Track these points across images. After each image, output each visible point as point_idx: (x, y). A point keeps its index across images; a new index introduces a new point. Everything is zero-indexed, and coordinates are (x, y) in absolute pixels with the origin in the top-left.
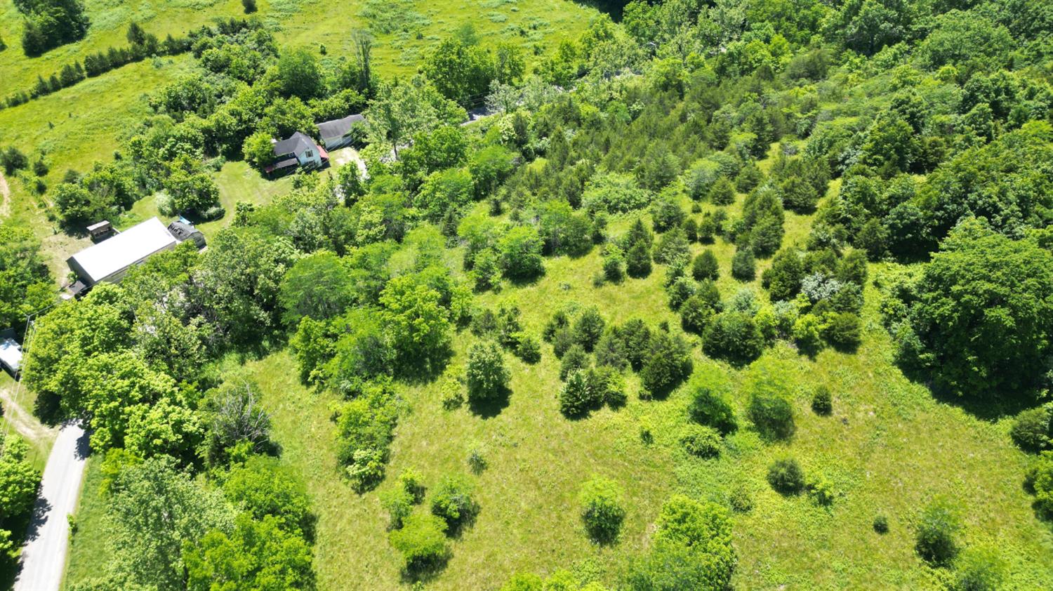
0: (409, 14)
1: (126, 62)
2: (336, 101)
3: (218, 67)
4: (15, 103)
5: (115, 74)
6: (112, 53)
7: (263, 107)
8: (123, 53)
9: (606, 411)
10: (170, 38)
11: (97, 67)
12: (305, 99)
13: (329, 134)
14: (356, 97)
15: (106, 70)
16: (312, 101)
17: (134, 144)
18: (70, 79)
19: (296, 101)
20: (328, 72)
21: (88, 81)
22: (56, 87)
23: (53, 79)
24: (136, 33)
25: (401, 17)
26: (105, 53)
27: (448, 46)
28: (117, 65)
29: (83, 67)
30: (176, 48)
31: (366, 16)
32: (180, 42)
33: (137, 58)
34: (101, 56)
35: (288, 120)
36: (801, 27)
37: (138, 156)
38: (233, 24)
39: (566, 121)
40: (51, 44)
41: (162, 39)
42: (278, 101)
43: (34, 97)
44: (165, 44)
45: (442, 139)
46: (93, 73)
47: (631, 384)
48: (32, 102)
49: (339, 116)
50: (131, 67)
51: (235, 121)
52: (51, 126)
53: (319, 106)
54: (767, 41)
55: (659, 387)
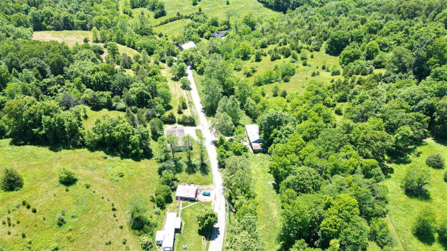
0: (236, 12)
2: (223, 27)
3: (196, 21)
4: (156, 26)
5: (174, 22)
6: (174, 18)
7: (208, 27)
8: (176, 18)
9: (278, 60)
10: (186, 15)
11: (171, 20)
13: (221, 33)
14: (226, 27)
16: (217, 27)
17: (183, 33)
18: (166, 22)
19: (214, 26)
20: (220, 22)
21: (170, 23)
22: (163, 24)
23: (163, 22)
24: (178, 14)
25: (234, 13)
27: (246, 17)
28: (175, 20)
30: (187, 17)
31: (226, 12)
33: (179, 19)
34: (172, 18)
35: (213, 30)
36: (327, 15)
37: (185, 35)
39: (272, 29)
40: (160, 16)
41: (184, 15)
42: (211, 26)
43: (159, 25)
45: (247, 30)
46: (170, 21)
47: (282, 57)
49: (222, 30)
50: (178, 21)
51: (202, 30)
52: (165, 30)
53: (219, 28)
54: (318, 17)
55: (287, 56)
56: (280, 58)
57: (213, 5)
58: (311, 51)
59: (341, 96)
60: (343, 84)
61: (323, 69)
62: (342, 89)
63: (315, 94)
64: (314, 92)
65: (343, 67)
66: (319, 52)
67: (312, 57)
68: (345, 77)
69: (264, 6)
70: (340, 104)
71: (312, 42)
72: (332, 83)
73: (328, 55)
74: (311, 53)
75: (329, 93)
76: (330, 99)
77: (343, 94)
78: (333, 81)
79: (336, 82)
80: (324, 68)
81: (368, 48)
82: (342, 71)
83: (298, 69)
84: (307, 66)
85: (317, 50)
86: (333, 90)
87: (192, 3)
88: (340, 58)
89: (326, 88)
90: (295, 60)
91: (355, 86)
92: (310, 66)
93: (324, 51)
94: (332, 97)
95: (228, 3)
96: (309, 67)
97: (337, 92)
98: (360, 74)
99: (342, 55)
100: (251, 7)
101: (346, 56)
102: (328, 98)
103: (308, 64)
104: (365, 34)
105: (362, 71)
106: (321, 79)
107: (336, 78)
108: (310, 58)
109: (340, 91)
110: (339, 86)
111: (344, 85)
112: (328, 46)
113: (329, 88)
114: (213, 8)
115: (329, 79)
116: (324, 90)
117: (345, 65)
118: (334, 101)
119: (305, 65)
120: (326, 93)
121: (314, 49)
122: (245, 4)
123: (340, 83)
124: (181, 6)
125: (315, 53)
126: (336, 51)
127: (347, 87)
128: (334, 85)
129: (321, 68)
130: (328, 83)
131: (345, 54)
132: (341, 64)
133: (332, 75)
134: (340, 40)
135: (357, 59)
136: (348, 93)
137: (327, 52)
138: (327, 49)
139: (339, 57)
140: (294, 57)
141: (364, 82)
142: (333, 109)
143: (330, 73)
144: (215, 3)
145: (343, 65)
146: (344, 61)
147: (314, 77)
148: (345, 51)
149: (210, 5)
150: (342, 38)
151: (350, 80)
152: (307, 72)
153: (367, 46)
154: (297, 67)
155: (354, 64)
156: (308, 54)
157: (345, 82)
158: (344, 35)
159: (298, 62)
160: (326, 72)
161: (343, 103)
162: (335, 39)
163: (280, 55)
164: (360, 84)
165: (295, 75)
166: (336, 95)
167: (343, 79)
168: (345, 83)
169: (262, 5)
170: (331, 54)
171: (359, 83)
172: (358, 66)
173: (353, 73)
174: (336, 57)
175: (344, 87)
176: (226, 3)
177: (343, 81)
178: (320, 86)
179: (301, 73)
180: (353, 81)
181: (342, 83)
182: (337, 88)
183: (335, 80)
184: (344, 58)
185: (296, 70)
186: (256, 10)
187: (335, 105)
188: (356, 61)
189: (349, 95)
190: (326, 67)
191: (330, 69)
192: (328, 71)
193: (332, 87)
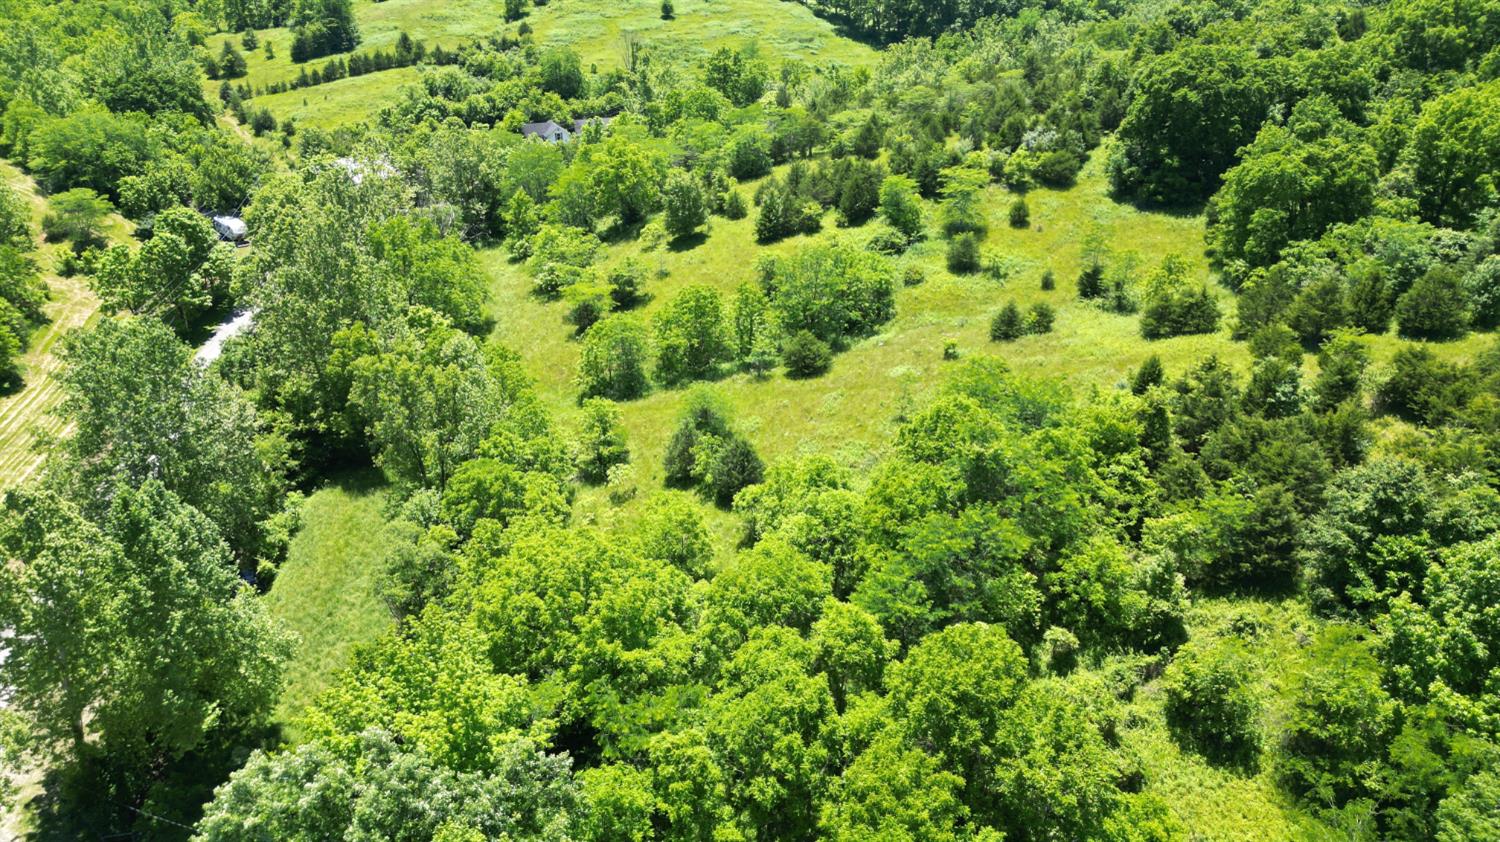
0: (693, 48)
1: (390, 67)
2: (596, 103)
3: (479, 71)
4: (274, 91)
5: (376, 77)
6: (378, 56)
7: (519, 98)
8: (388, 57)
9: (801, 238)
10: (438, 49)
11: (360, 68)
12: (565, 97)
15: (368, 71)
16: (572, 100)
17: (384, 112)
18: (330, 75)
19: (554, 96)
21: (349, 80)
22: (316, 81)
23: (315, 73)
24: (405, 41)
25: (685, 50)
26: (371, 56)
28: (380, 68)
29: (346, 64)
30: (442, 59)
32: (448, 54)
33: (401, 64)
34: (366, 58)
35: (544, 109)
37: (385, 123)
38: (504, 41)
40: (318, 53)
41: (430, 49)
42: (538, 93)
43: (294, 87)
44: (433, 54)
46: (355, 72)
48: (290, 92)
50: (393, 73)
51: (487, 105)
52: (305, 104)
53: (576, 104)
55: (857, 216)
56: (811, 227)
57: (596, 17)
58: (1019, 188)
59: (1229, 532)
60: (1249, 404)
61: (1085, 294)
62: (1240, 454)
63: (963, 501)
64: (949, 478)
65: (1234, 283)
66: (1073, 192)
67: (1019, 220)
68: (1263, 349)
69: (840, 33)
70: (1227, 610)
71: (1027, 136)
72: (1139, 390)
73: (1127, 210)
74: (1014, 198)
75: (1108, 491)
76: (1120, 557)
77: (1251, 508)
78: (1151, 375)
79: (1184, 389)
80: (1090, 286)
81: (1430, 136)
82: (1228, 307)
83: (916, 291)
84: (978, 277)
85: (1058, 179)
86: (1152, 466)
87: (502, 11)
88: (1213, 221)
89: (1076, 439)
90: (901, 239)
91: (1370, 427)
92: (996, 273)
93: (1105, 186)
94: (1135, 533)
95: (667, 13)
96: (994, 283)
97: (1186, 489)
98: (1394, 326)
99: (1224, 200)
100: (776, 32)
101: (1258, 194)
102: (1102, 547)
103: (984, 263)
104: (1383, 75)
105: (1404, 299)
106: (1056, 358)
107: (1180, 355)
108: (1006, 225)
109: (1219, 475)
110: (1214, 424)
111: (1258, 418)
112: (1129, 154)
113: (1109, 444)
114: (592, 31)
115: (1121, 365)
116: (1057, 466)
117: (1254, 261)
118: (1159, 586)
119: (963, 265)
120: (1071, 496)
121: (1035, 174)
122: (747, 21)
123: (1214, 391)
124: (445, 19)
125: (1042, 200)
126: (1180, 181)
127: (1288, 441)
128: (1155, 418)
129: (1075, 291)
130: (1108, 392)
131: (1249, 181)
132: (1218, 265)
133: (1152, 334)
134: (1214, 101)
135: (1350, 220)
136: (1313, 503)
137: (1124, 191)
138: (1119, 170)
139: (1202, 220)
140: (905, 222)
141: (1461, 401)
142: (1149, 673)
143: (1133, 323)
144: (609, 12)
145: (1240, 264)
146: (1241, 233)
147: (1005, 347)
148: (1254, 164)
149: (579, 17)
150: (1224, 88)
151: (1310, 373)
152: (970, 312)
153: (1425, 121)
154: (911, 282)
155: (1332, 255)
156: (996, 205)
157: (1266, 385)
158: (1235, 73)
159: (921, 253)
160: (1105, 317)
161: (1252, 609)
162: (1177, 95)
163: (812, 208)
164: (1410, 416)
165: (888, 333)
166: (1183, 519)
167: (1241, 365)
168: (1270, 399)
169: (833, 27)
170: (1147, 205)
171: (1398, 401)
172: (1365, 265)
173: (1338, 319)
174: (1185, 222)
175: (1258, 437)
176: (660, 13)
177: (1243, 384)
178: (1032, 417)
179: (929, 317)
180: (1342, 387)
181: (1232, 402)
182: (1192, 448)
183: (1172, 373)
184: (1244, 213)
185: (901, 297)
186: (795, 45)
187: (1168, 633)
188: (1341, 228)
189: (1324, 530)
190: (1107, 278)
191: (1136, 292)
192: (1123, 307)
193: (1140, 429)
